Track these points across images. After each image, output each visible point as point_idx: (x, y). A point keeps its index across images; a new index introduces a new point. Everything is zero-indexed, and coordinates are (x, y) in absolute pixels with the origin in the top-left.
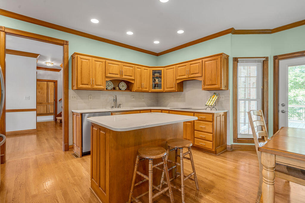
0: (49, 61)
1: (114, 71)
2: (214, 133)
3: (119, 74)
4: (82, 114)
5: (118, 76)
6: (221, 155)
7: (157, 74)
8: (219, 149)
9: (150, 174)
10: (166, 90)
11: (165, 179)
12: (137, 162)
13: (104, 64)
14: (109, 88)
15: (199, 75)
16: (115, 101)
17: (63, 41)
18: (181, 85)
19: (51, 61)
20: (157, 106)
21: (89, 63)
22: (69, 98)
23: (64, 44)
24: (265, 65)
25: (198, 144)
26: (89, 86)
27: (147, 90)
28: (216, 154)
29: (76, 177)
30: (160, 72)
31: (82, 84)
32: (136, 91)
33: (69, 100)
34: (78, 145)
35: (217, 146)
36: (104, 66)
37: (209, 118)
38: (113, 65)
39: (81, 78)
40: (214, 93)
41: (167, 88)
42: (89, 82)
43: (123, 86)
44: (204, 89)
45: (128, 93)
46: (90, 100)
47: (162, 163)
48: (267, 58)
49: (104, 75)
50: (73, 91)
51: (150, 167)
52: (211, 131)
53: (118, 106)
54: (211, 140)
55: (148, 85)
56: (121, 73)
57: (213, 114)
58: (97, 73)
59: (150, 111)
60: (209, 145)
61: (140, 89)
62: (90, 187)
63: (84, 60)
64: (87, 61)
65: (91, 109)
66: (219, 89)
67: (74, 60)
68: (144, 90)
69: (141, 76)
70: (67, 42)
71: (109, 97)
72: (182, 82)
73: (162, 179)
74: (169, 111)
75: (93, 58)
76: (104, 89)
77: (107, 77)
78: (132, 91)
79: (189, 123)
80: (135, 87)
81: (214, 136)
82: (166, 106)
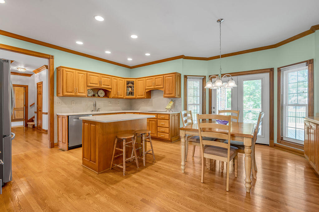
0: (23, 67)
1: (95, 82)
2: (170, 127)
3: (99, 84)
4: (68, 116)
5: (98, 85)
6: (175, 142)
7: (130, 84)
8: (174, 139)
9: (124, 148)
10: (138, 97)
11: (134, 155)
12: (116, 143)
13: (86, 75)
14: (90, 95)
15: (162, 86)
16: (95, 105)
17: (50, 55)
18: (149, 94)
19: (24, 67)
20: (131, 110)
21: (73, 75)
22: (54, 103)
23: (50, 58)
24: (204, 81)
25: (160, 137)
26: (73, 94)
27: (122, 96)
28: (171, 142)
29: (68, 161)
30: (133, 83)
31: (67, 92)
32: (113, 98)
33: (55, 105)
34: (64, 141)
35: (172, 137)
36: (86, 77)
37: (167, 117)
38: (94, 76)
39: (67, 87)
40: (172, 100)
41: (139, 96)
42: (73, 91)
43: (101, 93)
44: (165, 97)
45: (106, 99)
46: (72, 105)
47: (131, 142)
48: (205, 77)
49: (86, 84)
50: (58, 98)
51: (124, 143)
52: (168, 126)
53: (97, 110)
54: (168, 132)
55: (123, 92)
56: (100, 83)
57: (169, 115)
58: (80, 83)
59: (125, 113)
60: (167, 136)
61: (117, 96)
62: (82, 165)
63: (69, 72)
64: (72, 73)
65: (73, 112)
66: (174, 97)
67: (59, 72)
68: (120, 96)
69: (117, 85)
70: (52, 56)
71: (90, 102)
72: (150, 91)
73: (132, 155)
74: (140, 113)
75: (76, 71)
76: (86, 96)
77: (88, 86)
78: (110, 97)
79: (154, 122)
80: (112, 94)
81: (170, 129)
82: (138, 110)
